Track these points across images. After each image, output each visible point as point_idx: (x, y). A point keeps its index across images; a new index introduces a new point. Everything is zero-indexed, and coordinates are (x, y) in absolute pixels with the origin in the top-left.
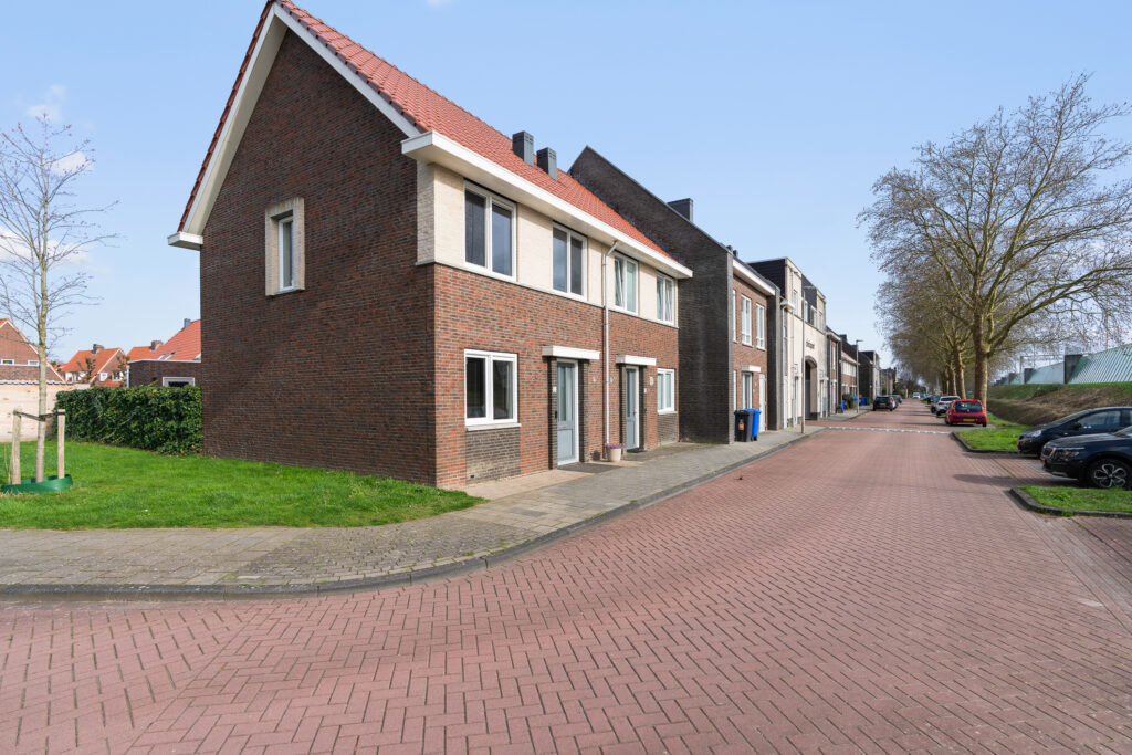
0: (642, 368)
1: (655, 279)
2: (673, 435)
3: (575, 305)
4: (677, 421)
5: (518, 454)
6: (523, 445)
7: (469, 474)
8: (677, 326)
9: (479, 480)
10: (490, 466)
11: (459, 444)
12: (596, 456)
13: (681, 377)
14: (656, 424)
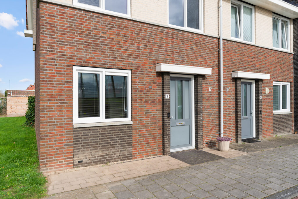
0: (257, 81)
1: (271, 19)
2: (289, 129)
3: (190, 35)
4: (293, 118)
5: (130, 144)
6: (135, 138)
7: (76, 160)
8: (292, 52)
9: (87, 164)
10: (100, 153)
11: (65, 137)
12: (211, 145)
13: (295, 88)
14: (272, 121)
